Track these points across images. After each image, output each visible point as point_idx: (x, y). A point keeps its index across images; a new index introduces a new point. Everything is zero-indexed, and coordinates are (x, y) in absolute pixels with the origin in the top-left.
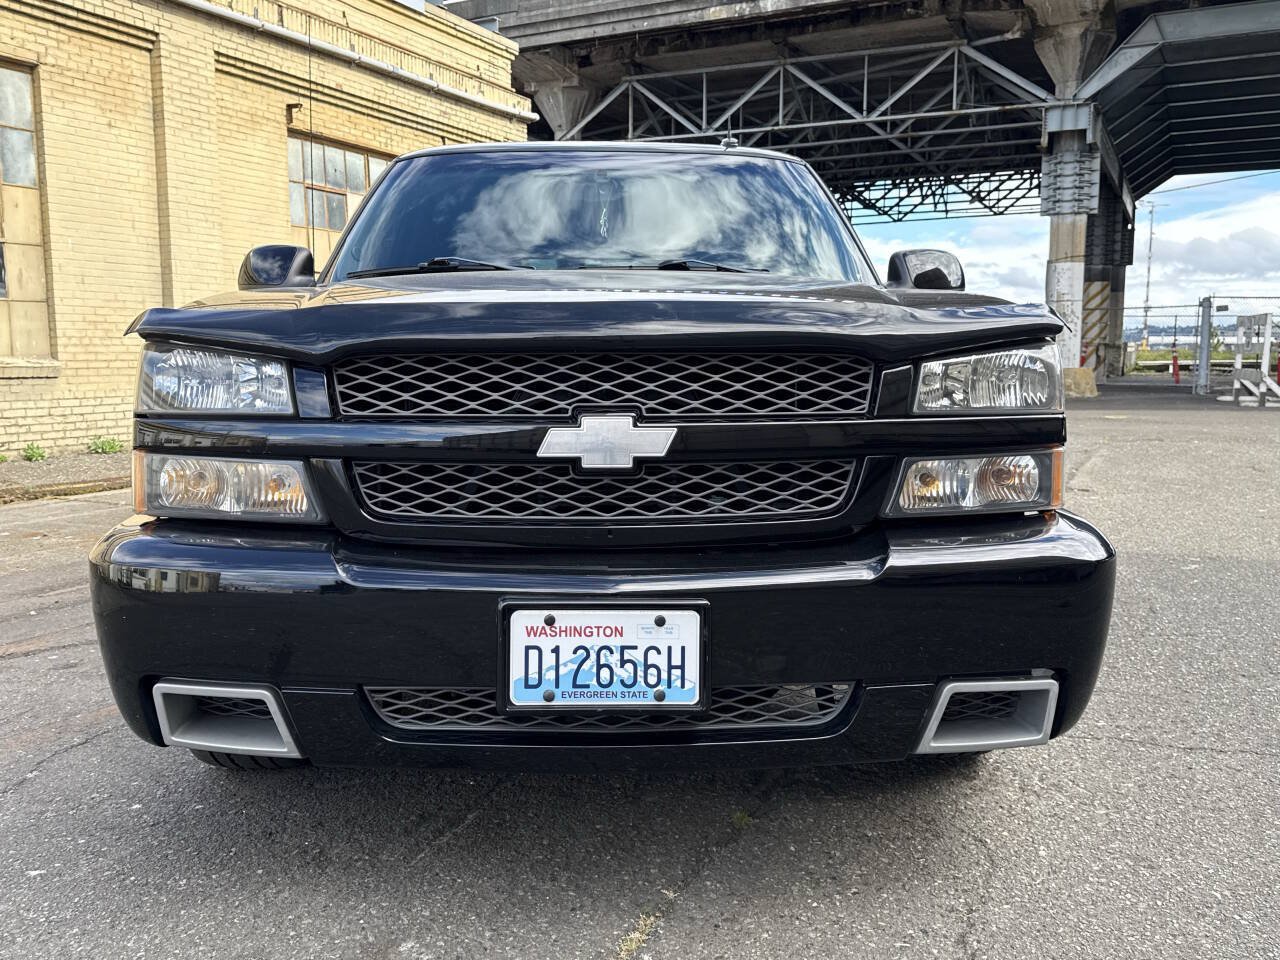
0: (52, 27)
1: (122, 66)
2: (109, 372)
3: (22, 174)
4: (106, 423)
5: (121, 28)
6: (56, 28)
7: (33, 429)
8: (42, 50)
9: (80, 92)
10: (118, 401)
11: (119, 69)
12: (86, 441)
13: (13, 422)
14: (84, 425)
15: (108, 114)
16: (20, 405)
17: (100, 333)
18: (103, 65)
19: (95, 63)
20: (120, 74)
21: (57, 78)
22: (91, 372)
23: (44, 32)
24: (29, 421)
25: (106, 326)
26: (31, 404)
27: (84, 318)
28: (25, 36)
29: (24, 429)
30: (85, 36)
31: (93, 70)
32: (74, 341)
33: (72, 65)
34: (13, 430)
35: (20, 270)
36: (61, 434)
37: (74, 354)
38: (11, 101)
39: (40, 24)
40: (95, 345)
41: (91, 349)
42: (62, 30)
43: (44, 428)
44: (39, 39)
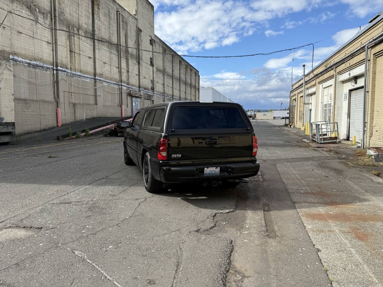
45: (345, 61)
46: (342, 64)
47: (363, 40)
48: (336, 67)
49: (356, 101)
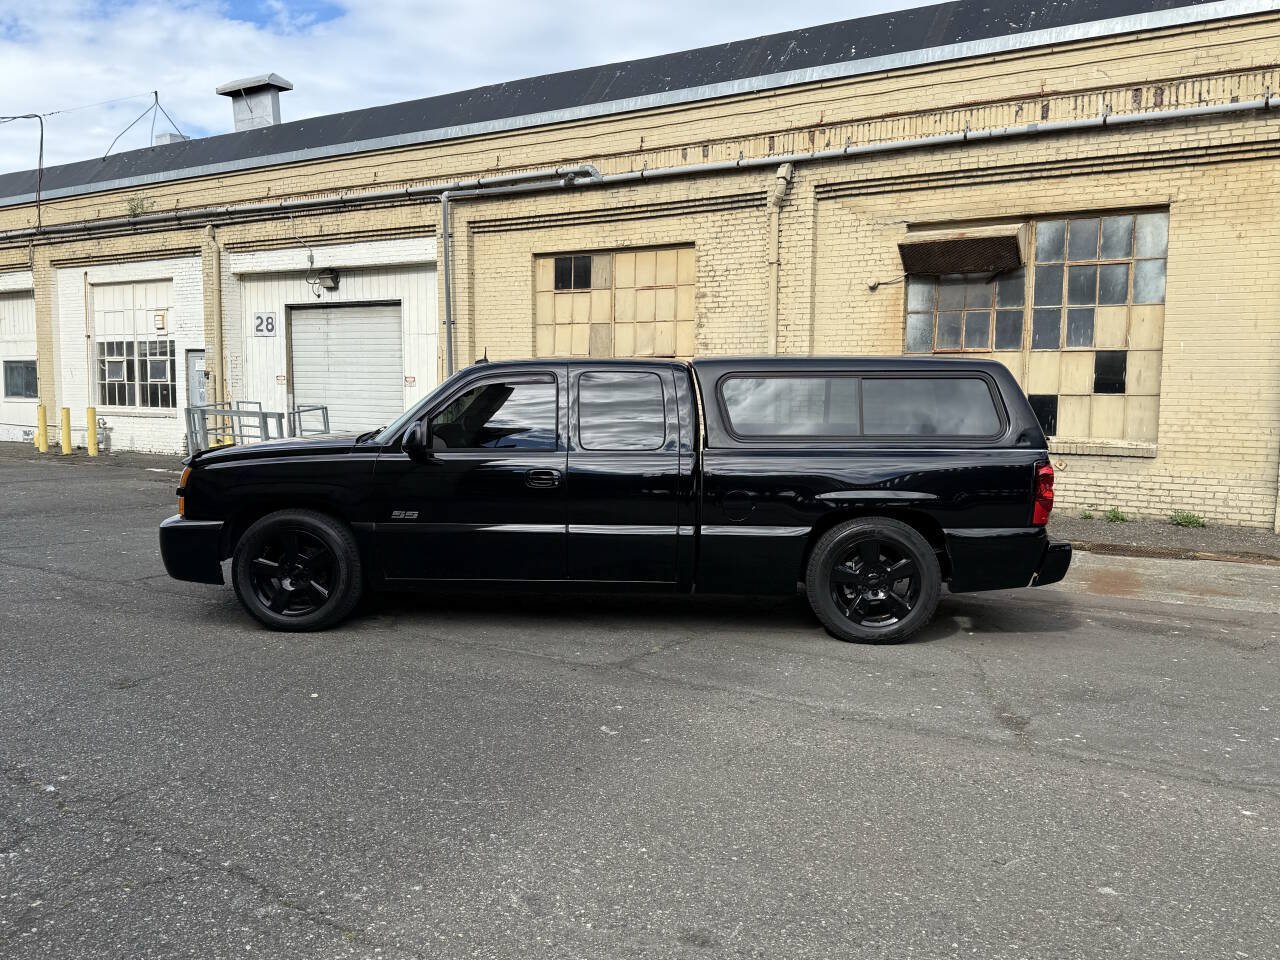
0: (1187, 169)
1: (1261, 179)
2: (1209, 456)
3: (1152, 294)
4: (1191, 501)
5: (1255, 147)
6: (1192, 168)
7: (1119, 497)
8: (1175, 190)
9: (1210, 215)
10: (1215, 482)
11: (1258, 184)
12: (1170, 513)
13: (1102, 489)
14: (1169, 499)
15: (1239, 228)
16: (1115, 477)
17: (1204, 422)
18: (1239, 185)
19: (1230, 185)
20: (1257, 188)
21: (1187, 210)
22: (1189, 455)
23: (1178, 175)
24: (1118, 490)
25: (1211, 416)
26: (1125, 477)
27: (1189, 409)
28: (1158, 184)
29: (1110, 496)
30: (1221, 166)
31: (1226, 193)
32: (1175, 428)
33: (1202, 195)
34: (1102, 495)
35: (1140, 372)
36: (1145, 504)
37: (1174, 439)
38: (1149, 239)
39: (1174, 170)
40: (1199, 432)
41: (1192, 435)
42: (1196, 168)
43: (1128, 497)
44: (1172, 183)
45: (290, 215)
46: (265, 220)
47: (385, 168)
48: (217, 226)
49: (330, 342)
